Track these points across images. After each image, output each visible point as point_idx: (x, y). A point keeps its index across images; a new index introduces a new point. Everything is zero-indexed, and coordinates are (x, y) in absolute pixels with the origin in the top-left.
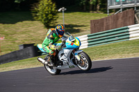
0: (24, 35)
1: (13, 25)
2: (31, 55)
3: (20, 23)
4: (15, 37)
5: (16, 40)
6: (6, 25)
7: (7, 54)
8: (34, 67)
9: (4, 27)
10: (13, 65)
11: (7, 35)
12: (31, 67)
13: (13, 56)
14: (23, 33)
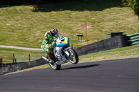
0: (111, 23)
1: (100, 12)
2: (120, 45)
3: (108, 9)
4: (102, 24)
5: (103, 28)
6: (93, 12)
7: (94, 44)
8: (124, 58)
9: (91, 14)
10: (101, 56)
11: (94, 22)
12: (120, 58)
13: (100, 45)
14: (111, 20)
